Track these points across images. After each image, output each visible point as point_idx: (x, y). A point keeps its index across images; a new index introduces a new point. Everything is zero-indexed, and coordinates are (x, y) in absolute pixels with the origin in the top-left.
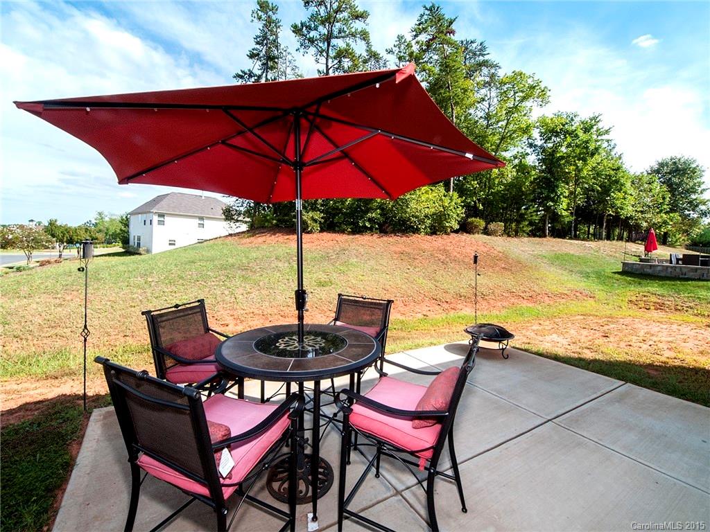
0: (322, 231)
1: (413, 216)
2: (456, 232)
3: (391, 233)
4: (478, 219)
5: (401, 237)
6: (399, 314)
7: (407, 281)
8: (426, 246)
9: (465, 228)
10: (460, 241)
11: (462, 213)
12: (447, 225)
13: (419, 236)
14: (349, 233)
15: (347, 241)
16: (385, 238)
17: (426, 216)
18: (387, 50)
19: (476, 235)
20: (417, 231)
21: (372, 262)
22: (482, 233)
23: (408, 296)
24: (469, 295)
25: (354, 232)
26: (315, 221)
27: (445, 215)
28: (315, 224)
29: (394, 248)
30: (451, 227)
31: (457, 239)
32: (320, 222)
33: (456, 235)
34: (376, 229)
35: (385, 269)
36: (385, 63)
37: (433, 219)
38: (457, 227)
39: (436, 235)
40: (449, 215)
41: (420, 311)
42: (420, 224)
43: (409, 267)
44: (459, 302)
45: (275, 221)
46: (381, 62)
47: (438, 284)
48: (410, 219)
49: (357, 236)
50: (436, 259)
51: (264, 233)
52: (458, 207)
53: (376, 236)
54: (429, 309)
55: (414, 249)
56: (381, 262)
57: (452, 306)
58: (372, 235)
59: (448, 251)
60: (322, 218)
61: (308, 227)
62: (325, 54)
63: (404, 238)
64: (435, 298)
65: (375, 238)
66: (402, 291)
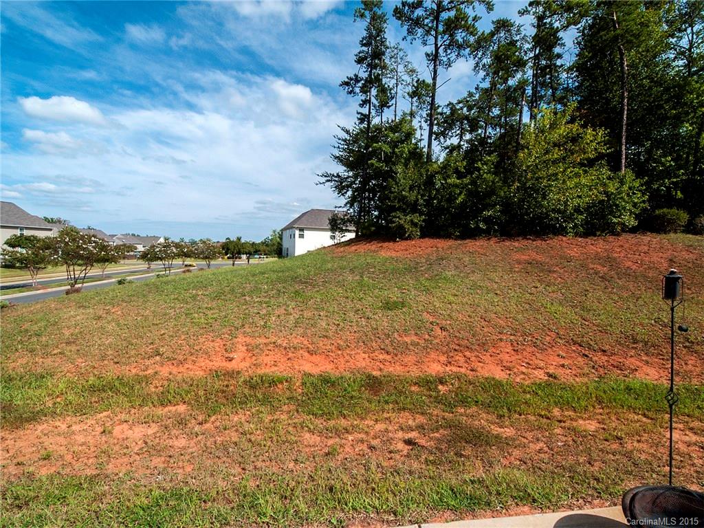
0: (423, 236)
1: (553, 210)
2: (633, 230)
3: (519, 236)
4: (674, 210)
5: (533, 240)
6: (499, 368)
7: (527, 306)
8: (574, 252)
9: (649, 223)
10: (639, 244)
11: (644, 202)
12: (615, 220)
13: (564, 239)
14: (457, 238)
15: (450, 247)
16: (507, 243)
17: (577, 210)
18: (519, 12)
19: (672, 235)
20: (562, 231)
21: (476, 277)
22: (683, 232)
23: (524, 334)
24: (654, 340)
25: (463, 237)
26: (414, 224)
27: (611, 206)
28: (414, 229)
29: (517, 256)
30: (623, 224)
31: (634, 241)
32: (421, 225)
33: (632, 235)
34: (495, 231)
35: (496, 286)
36: (518, 30)
37: (590, 214)
38: (633, 222)
39: (595, 236)
40: (617, 206)
41: (542, 364)
42: (565, 221)
43: (538, 285)
44: (632, 353)
45: (373, 228)
46: (514, 30)
47: (590, 316)
48: (549, 215)
49: (467, 241)
50: (591, 271)
51: (360, 241)
52: (634, 193)
53: (494, 240)
54: (562, 362)
55: (551, 258)
56: (493, 275)
57: (615, 359)
58: (489, 239)
59: (615, 259)
60: (424, 221)
61: (405, 232)
62: (433, 33)
63: (538, 243)
64: (579, 340)
65: (492, 242)
66: (516, 325)
